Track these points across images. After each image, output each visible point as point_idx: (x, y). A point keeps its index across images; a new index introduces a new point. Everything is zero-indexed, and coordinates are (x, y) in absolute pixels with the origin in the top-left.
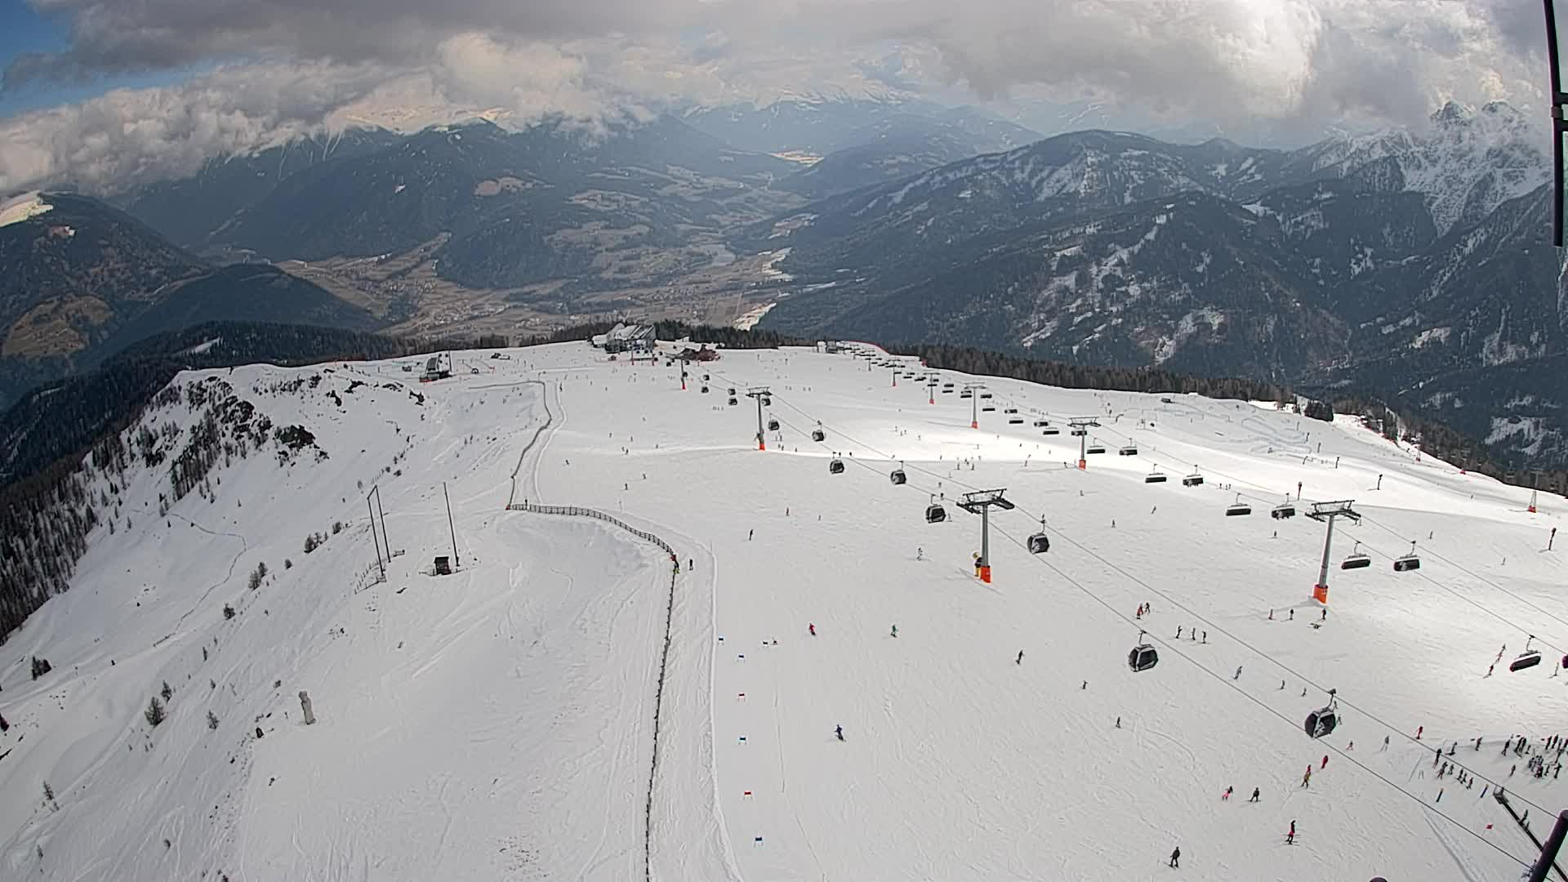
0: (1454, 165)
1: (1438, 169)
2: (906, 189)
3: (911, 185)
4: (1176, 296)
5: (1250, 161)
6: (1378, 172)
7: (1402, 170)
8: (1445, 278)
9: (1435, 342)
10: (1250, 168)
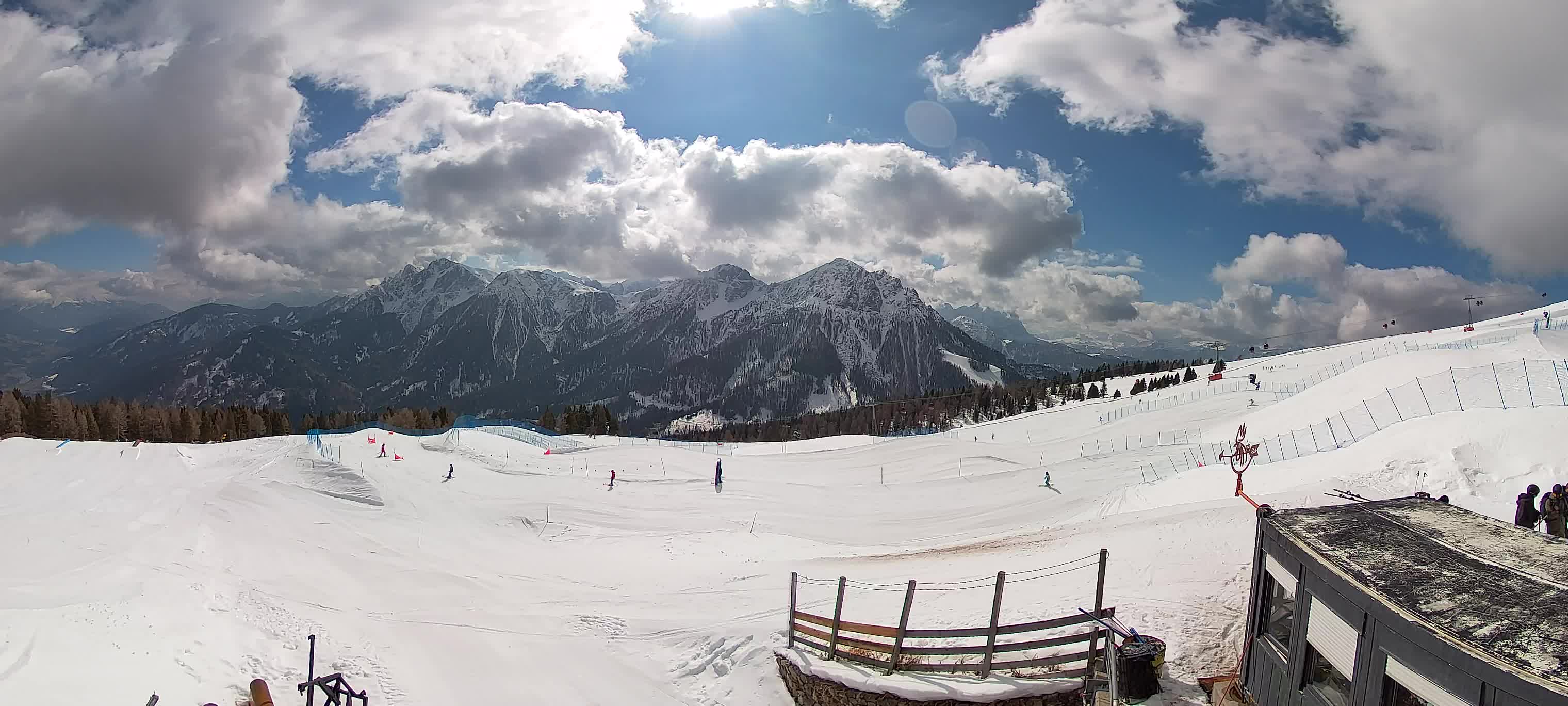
0: (412, 295)
1: (404, 299)
2: (116, 341)
3: (118, 339)
4: (255, 384)
5: (292, 314)
6: (368, 306)
7: (382, 303)
8: (416, 355)
9: (418, 390)
10: (292, 317)
